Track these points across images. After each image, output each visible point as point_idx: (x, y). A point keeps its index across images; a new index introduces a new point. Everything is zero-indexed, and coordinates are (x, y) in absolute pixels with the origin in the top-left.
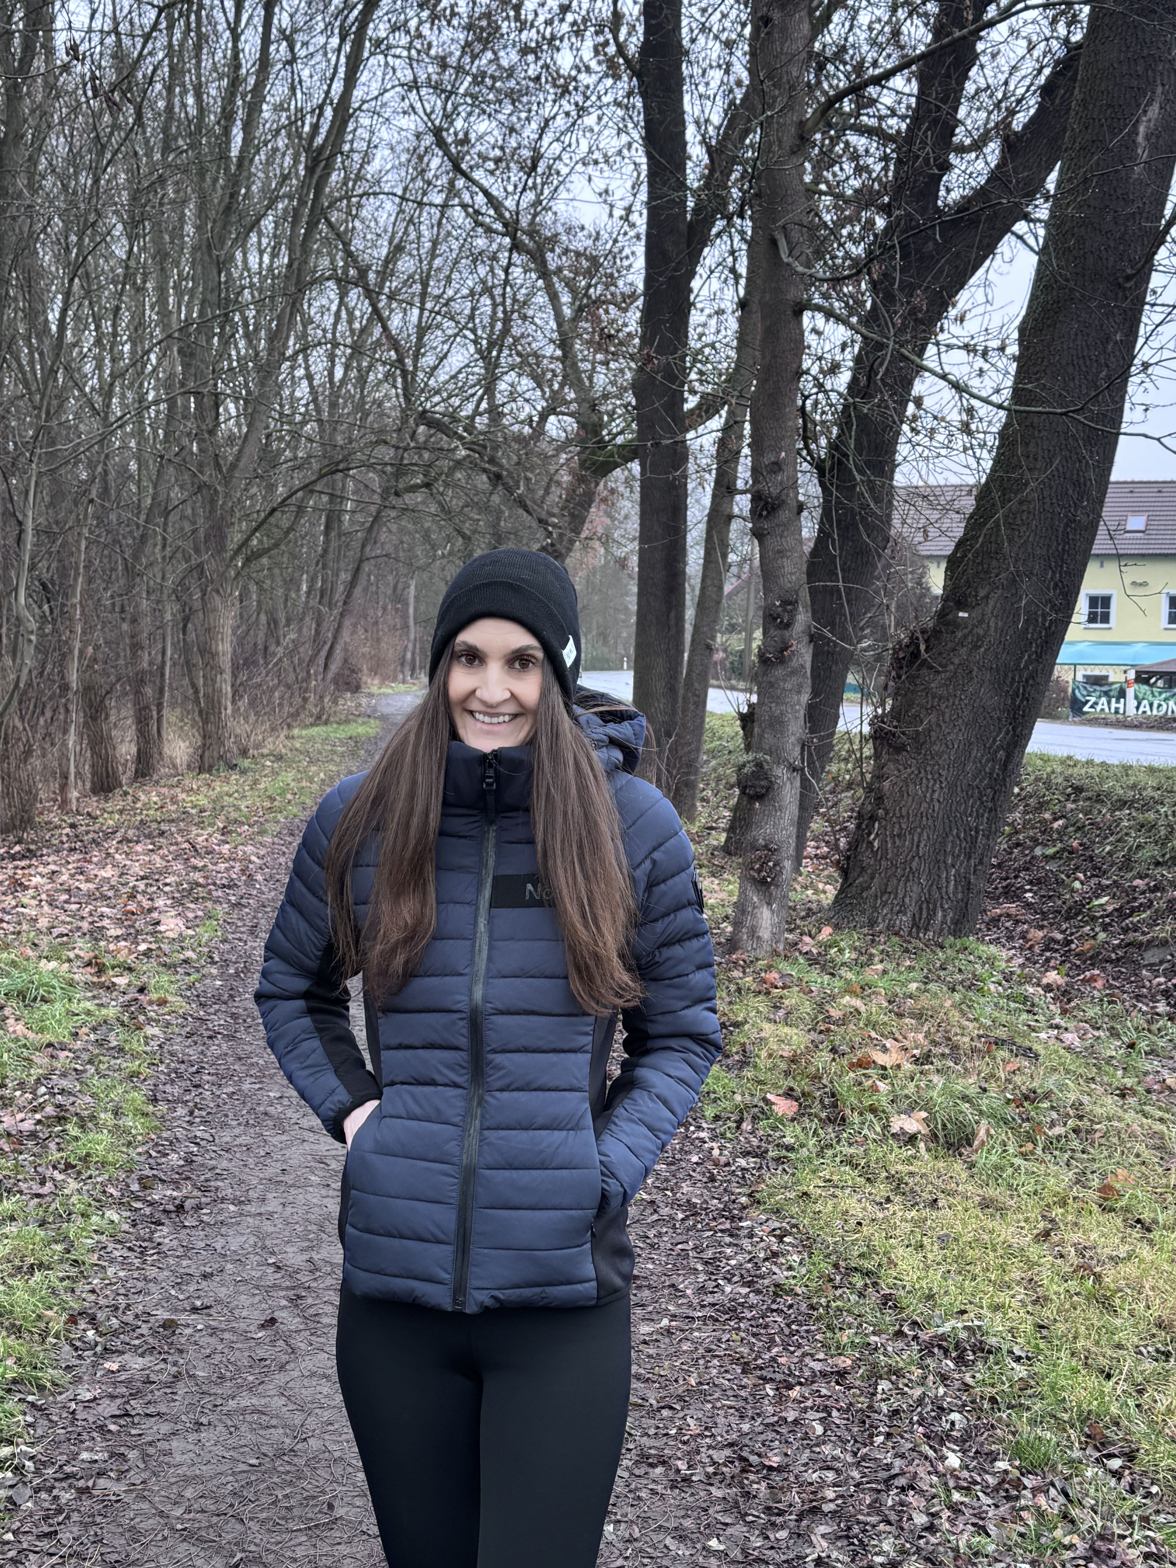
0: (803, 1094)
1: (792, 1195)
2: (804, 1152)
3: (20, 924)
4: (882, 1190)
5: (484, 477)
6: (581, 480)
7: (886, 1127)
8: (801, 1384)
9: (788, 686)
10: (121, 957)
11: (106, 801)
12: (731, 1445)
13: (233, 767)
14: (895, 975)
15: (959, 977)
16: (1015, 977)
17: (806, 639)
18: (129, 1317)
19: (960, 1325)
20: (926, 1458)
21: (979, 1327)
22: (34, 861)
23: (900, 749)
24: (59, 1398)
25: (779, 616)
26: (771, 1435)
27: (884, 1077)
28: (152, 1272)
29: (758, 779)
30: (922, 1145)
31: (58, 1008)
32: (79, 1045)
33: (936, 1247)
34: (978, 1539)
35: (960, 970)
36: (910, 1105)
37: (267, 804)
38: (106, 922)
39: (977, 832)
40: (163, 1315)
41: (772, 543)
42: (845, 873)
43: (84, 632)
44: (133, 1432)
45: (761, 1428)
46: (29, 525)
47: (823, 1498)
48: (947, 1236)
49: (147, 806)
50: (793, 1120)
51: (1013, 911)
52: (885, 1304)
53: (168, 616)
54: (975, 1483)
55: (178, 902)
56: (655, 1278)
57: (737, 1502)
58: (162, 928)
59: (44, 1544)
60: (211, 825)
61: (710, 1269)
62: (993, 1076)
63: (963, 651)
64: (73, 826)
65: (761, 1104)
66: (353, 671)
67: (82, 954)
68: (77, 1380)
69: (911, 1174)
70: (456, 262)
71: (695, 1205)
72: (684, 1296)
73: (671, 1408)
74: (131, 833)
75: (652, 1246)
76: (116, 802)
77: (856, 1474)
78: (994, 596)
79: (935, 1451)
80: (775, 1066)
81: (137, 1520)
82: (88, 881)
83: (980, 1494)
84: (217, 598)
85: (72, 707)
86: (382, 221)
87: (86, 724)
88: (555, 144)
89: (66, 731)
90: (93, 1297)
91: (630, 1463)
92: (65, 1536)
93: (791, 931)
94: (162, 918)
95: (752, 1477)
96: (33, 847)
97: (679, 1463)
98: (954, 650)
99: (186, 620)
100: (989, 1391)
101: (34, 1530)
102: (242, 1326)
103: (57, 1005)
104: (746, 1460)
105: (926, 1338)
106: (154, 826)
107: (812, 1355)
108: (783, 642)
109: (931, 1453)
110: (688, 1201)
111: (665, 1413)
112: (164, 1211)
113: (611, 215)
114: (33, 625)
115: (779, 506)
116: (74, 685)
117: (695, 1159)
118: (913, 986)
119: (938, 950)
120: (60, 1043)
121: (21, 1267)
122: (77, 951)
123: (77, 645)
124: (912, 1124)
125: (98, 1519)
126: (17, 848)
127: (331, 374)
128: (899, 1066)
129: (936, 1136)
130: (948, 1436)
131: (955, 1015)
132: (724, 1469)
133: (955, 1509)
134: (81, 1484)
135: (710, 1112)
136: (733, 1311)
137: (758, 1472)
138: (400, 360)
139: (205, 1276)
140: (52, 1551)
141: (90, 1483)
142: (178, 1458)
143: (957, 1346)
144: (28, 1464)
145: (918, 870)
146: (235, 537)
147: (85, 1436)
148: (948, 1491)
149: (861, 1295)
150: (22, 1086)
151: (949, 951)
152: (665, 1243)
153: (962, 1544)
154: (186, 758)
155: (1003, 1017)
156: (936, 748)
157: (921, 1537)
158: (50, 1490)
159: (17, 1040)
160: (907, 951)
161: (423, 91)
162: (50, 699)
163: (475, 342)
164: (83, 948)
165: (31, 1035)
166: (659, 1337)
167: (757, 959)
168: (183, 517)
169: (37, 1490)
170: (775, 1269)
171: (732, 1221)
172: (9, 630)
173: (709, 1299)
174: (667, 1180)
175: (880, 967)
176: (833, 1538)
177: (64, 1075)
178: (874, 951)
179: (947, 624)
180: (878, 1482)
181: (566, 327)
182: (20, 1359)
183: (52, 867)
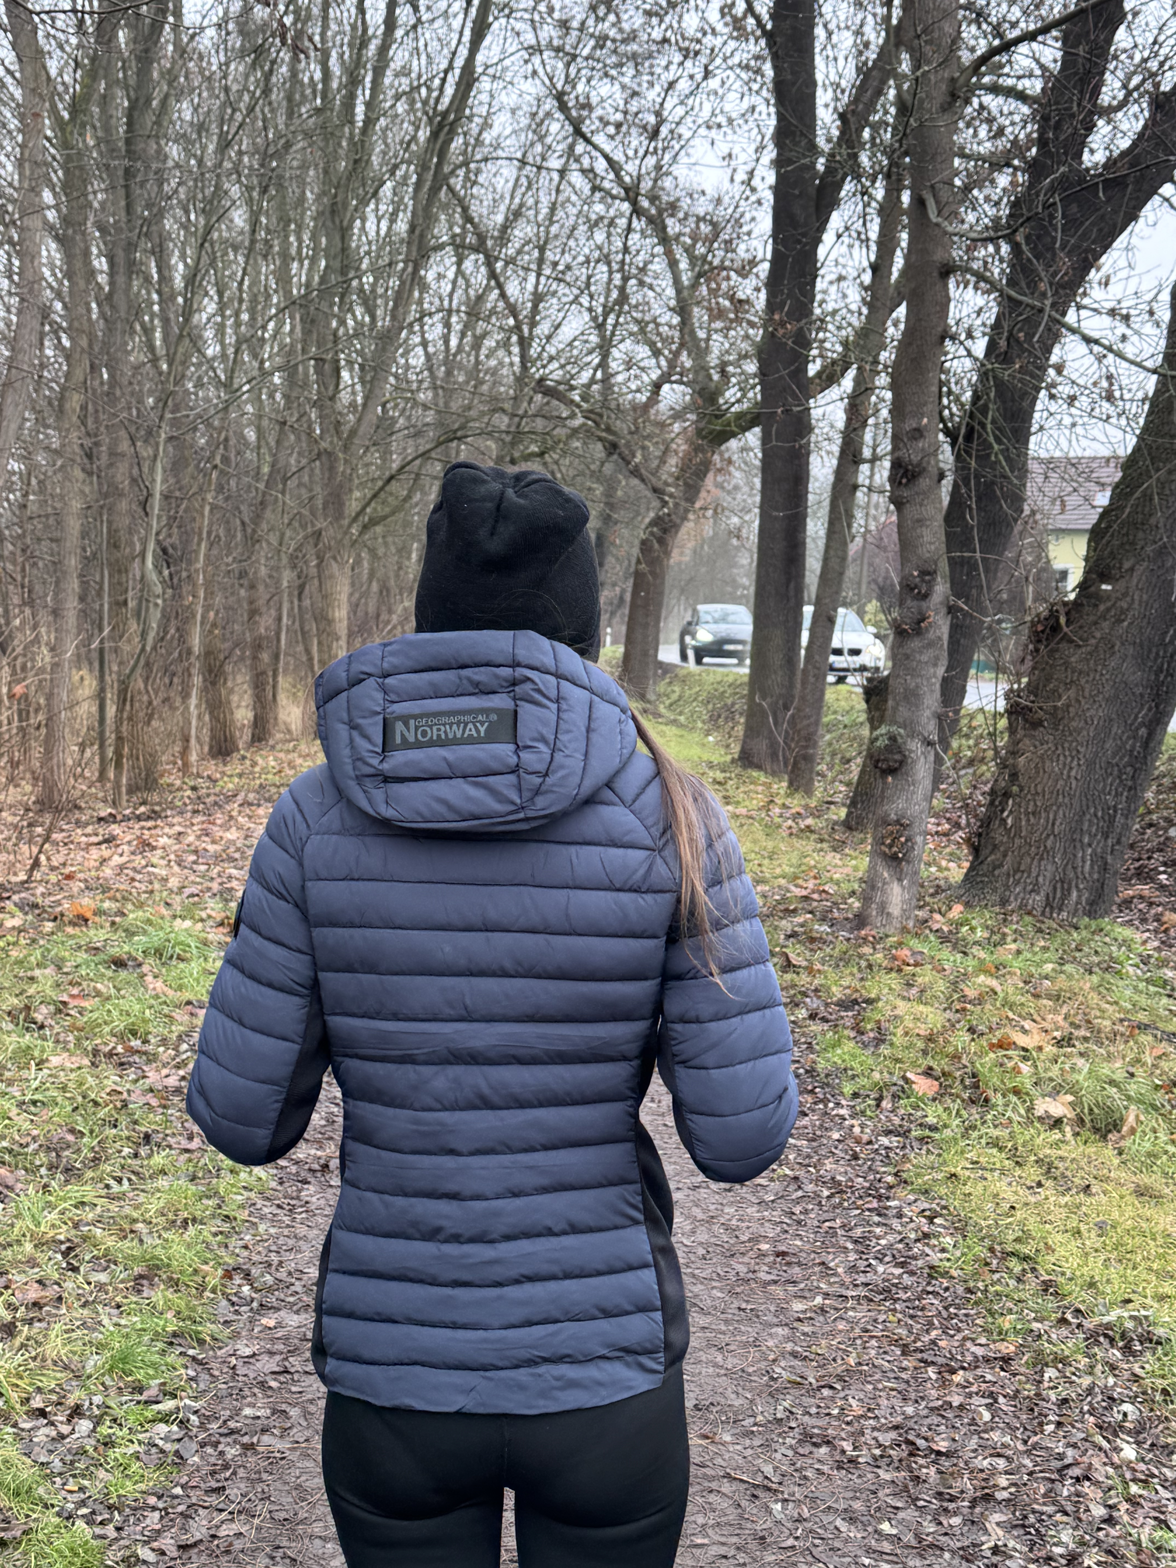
0: (944, 1074)
1: (940, 1176)
2: (947, 1133)
3: (151, 883)
4: (1033, 1173)
5: (599, 446)
6: (697, 449)
7: (1030, 1109)
8: (963, 1368)
9: (924, 658)
11: (225, 765)
12: (896, 1427)
14: (1029, 956)
15: (1096, 959)
16: (1152, 960)
17: (944, 610)
18: (282, 1274)
19: (1126, 1314)
20: (1100, 1449)
21: (1146, 1317)
22: (159, 822)
23: (1037, 724)
24: (219, 1353)
25: (916, 587)
26: (936, 1420)
27: (1025, 1059)
28: (302, 1230)
29: (891, 752)
30: (1068, 1129)
31: (195, 967)
33: (1093, 1234)
34: (1160, 1533)
35: (1096, 952)
36: (1054, 1088)
38: (235, 884)
39: (1115, 811)
41: (911, 511)
42: (976, 850)
43: (206, 598)
44: (294, 1389)
45: (925, 1412)
46: (157, 490)
47: (995, 1486)
48: (1104, 1222)
49: (265, 771)
50: (934, 1100)
51: (1146, 893)
52: (1046, 1290)
53: (285, 583)
54: (1153, 1476)
56: (804, 1255)
57: (906, 1486)
59: (213, 1500)
61: (860, 1248)
62: (1138, 1061)
63: (1106, 625)
64: (194, 789)
65: (902, 1083)
67: (213, 914)
68: (236, 1336)
69: (1062, 1158)
70: (574, 228)
71: (839, 1183)
72: (835, 1274)
73: (831, 1387)
74: (251, 796)
75: (799, 1222)
76: (234, 767)
77: (1027, 1462)
78: (1139, 569)
79: (1109, 1441)
80: (911, 1045)
81: (303, 1478)
82: (214, 842)
83: (1158, 1487)
84: (335, 565)
85: (195, 671)
86: (499, 188)
87: (206, 687)
88: (679, 107)
89: (188, 694)
90: (246, 1253)
91: (794, 1442)
92: (233, 1492)
93: (920, 908)
95: (921, 1461)
96: (157, 808)
97: (844, 1444)
98: (1096, 623)
99: (301, 588)
100: (1160, 1383)
101: (202, 1485)
103: (193, 964)
104: (913, 1444)
105: (1091, 1326)
106: (273, 790)
107: (973, 1340)
108: (920, 613)
109: (1105, 1444)
110: (833, 1178)
111: (826, 1392)
112: (310, 1170)
113: (732, 180)
114: (160, 589)
115: (920, 474)
116: (196, 650)
117: (836, 1136)
118: (1049, 967)
119: (1073, 931)
120: (199, 1001)
121: (174, 1222)
122: (209, 911)
123: (200, 610)
124: (1057, 1108)
125: (265, 1476)
126: (142, 809)
127: (447, 342)
128: (1040, 1049)
129: (1082, 1121)
130: (1121, 1427)
131: (1094, 998)
132: (892, 1452)
133: (1133, 1501)
134: (246, 1439)
135: (848, 1089)
136: (887, 1292)
137: (925, 1456)
138: (518, 327)
140: (220, 1506)
141: (255, 1440)
143: (1123, 1336)
144: (194, 1418)
145: (1053, 848)
146: (353, 505)
147: (247, 1392)
148: (1125, 1483)
149: (1019, 1280)
150: (164, 1042)
151: (1084, 933)
152: (812, 1219)
153: (1144, 1539)
154: (300, 723)
155: (1143, 1001)
156: (1074, 724)
157: (1099, 1529)
158: (216, 1445)
159: (157, 997)
160: (1040, 931)
161: (546, 55)
163: (590, 310)
164: (214, 908)
165: (170, 993)
166: (813, 1315)
167: (887, 936)
168: (300, 485)
169: (203, 1445)
170: (927, 1250)
171: (880, 1201)
172: (135, 593)
173: (861, 1279)
174: (809, 1156)
175: (1013, 946)
176: (1009, 1527)
178: (1006, 930)
179: (1089, 597)
180: (1052, 1471)
181: (685, 293)
182: (179, 1313)
183: (178, 829)
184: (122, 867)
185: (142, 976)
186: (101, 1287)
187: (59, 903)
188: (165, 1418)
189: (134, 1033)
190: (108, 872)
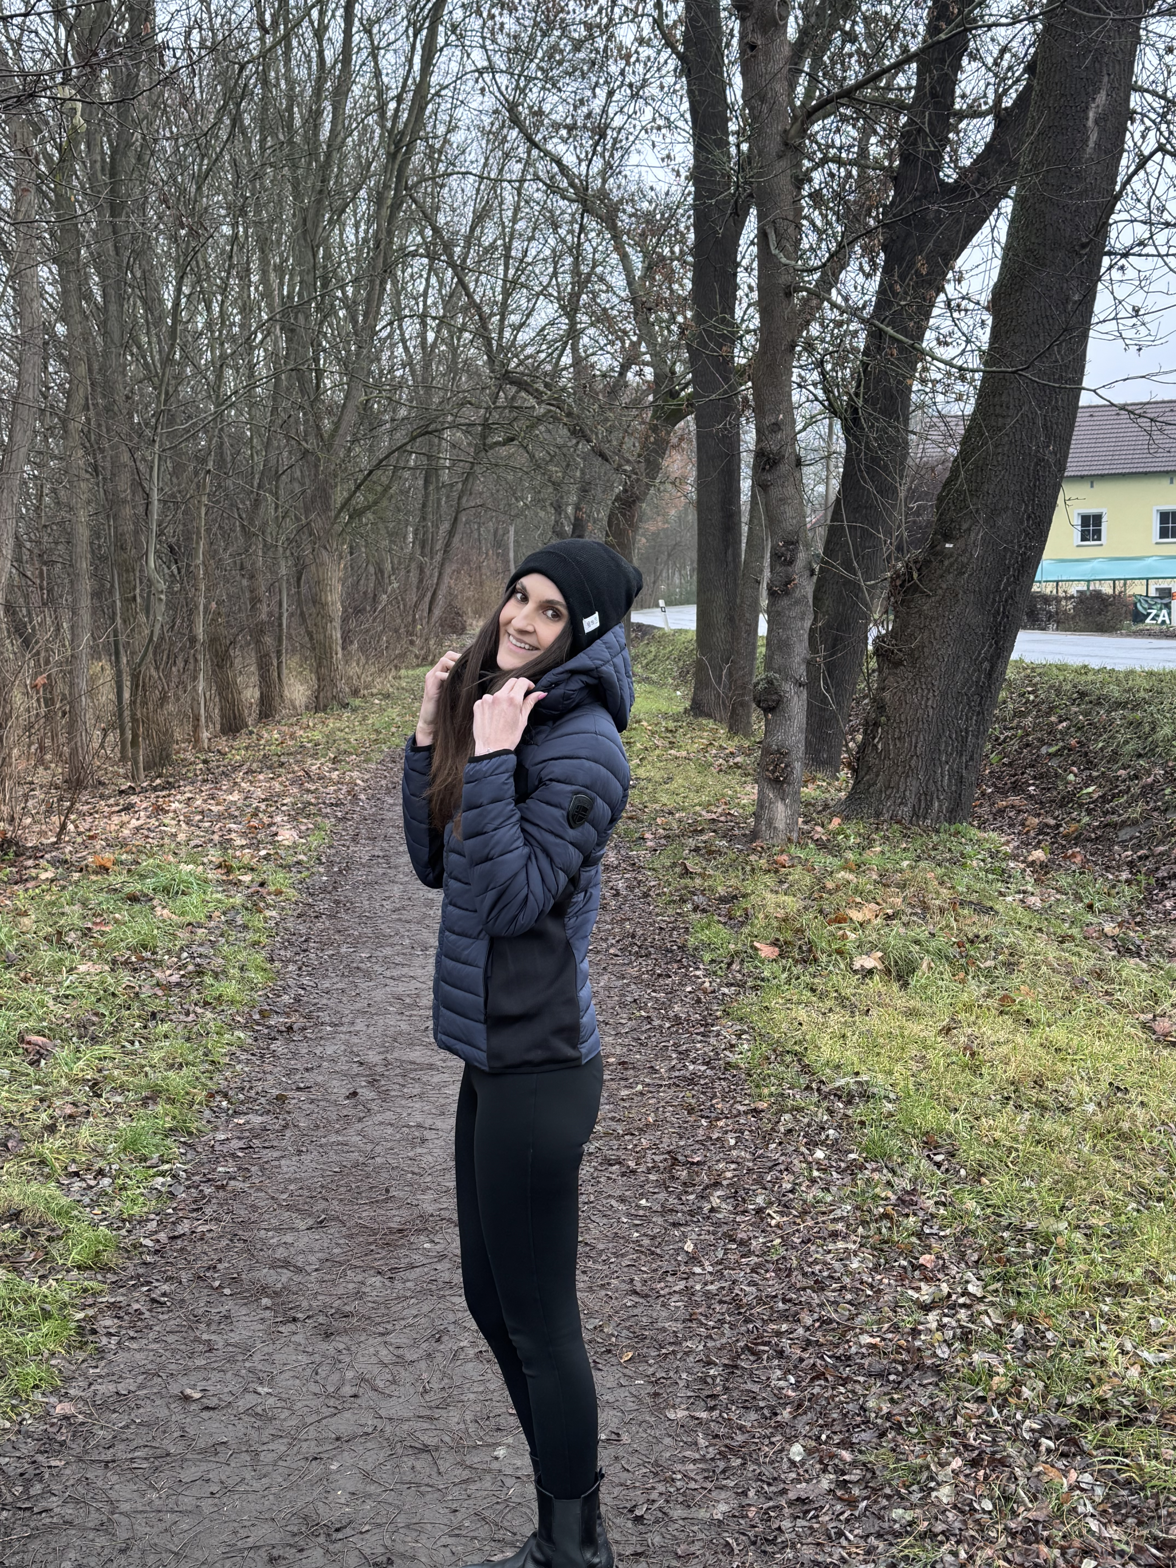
0: (786, 943)
1: (756, 1009)
2: (776, 982)
3: (162, 838)
4: (829, 1005)
5: (564, 430)
6: (654, 429)
7: (850, 965)
8: (727, 1118)
10: (245, 861)
11: (234, 740)
13: (345, 706)
14: (890, 855)
16: (1002, 855)
17: (808, 575)
18: (252, 1094)
19: (854, 1081)
20: (803, 1155)
21: (866, 1082)
22: (172, 791)
23: (898, 664)
25: (783, 555)
27: (854, 930)
28: (269, 1068)
29: (769, 693)
30: (878, 977)
31: (195, 899)
32: (212, 924)
34: (821, 1194)
35: (950, 850)
36: (870, 948)
37: (373, 737)
38: (233, 835)
39: (967, 733)
40: (275, 1092)
41: (774, 492)
42: (857, 772)
43: (208, 589)
44: (254, 1156)
45: (693, 1143)
46: (155, 496)
47: (724, 1177)
49: (269, 743)
50: (773, 961)
51: (1017, 803)
52: (803, 1071)
53: (283, 571)
54: (832, 1166)
55: (293, 819)
57: (665, 1182)
58: (279, 838)
59: (194, 1215)
60: (324, 756)
61: (682, 1056)
63: (950, 577)
64: (205, 762)
65: (750, 950)
66: (457, 614)
67: (213, 859)
68: (216, 1129)
69: (856, 994)
71: (680, 1018)
72: (658, 1073)
73: (632, 1134)
74: (255, 765)
76: (242, 741)
77: (750, 1164)
78: (975, 529)
79: (810, 1150)
80: (769, 924)
81: (256, 1201)
82: (218, 804)
83: (833, 1172)
84: (325, 553)
85: (200, 657)
87: (213, 671)
88: (620, 114)
89: (195, 678)
90: (226, 1083)
92: (208, 1210)
94: (280, 831)
95: (679, 1168)
96: (171, 780)
97: (630, 1163)
98: (942, 576)
99: (299, 574)
100: (862, 1118)
101: (187, 1208)
102: (333, 1097)
103: (195, 896)
104: (677, 1159)
105: (826, 1089)
106: (275, 758)
107: (741, 1102)
108: (787, 577)
109: (806, 1152)
110: (676, 1016)
111: (627, 1137)
112: (278, 1031)
114: (163, 586)
115: (780, 461)
116: (201, 637)
117: (689, 989)
118: (905, 863)
119: (933, 834)
120: (198, 923)
121: (172, 1065)
122: (209, 857)
123: (202, 601)
124: (869, 962)
125: (230, 1201)
126: (158, 781)
127: (423, 339)
128: (870, 921)
129: (889, 970)
130: (822, 1142)
131: (934, 885)
132: (661, 1165)
134: (218, 1183)
135: (707, 957)
136: (691, 1080)
137: (683, 1165)
139: (307, 1070)
140: (198, 1217)
141: (224, 1183)
142: (285, 1169)
143: (848, 1093)
144: (182, 1173)
145: (916, 767)
146: (339, 496)
147: (221, 1159)
148: (811, 1171)
149: (787, 1066)
150: (169, 952)
151: (943, 836)
153: (809, 1198)
154: (304, 700)
156: (928, 662)
158: (197, 1187)
159: (164, 921)
160: (905, 835)
162: (181, 650)
163: (559, 299)
164: (214, 855)
165: (175, 917)
167: (773, 846)
168: (292, 480)
169: (188, 1187)
170: (730, 1054)
171: (706, 1027)
172: (142, 590)
173: (676, 1074)
174: (663, 1003)
175: (878, 849)
177: (201, 945)
178: (876, 837)
179: (936, 554)
180: (765, 1168)
181: (636, 286)
182: (174, 1117)
183: (188, 795)
184: (138, 829)
185: (153, 908)
186: (118, 1105)
187: (84, 858)
188: (163, 1174)
189: (145, 947)
190: (126, 832)
